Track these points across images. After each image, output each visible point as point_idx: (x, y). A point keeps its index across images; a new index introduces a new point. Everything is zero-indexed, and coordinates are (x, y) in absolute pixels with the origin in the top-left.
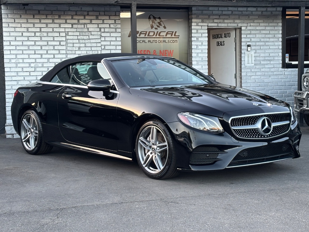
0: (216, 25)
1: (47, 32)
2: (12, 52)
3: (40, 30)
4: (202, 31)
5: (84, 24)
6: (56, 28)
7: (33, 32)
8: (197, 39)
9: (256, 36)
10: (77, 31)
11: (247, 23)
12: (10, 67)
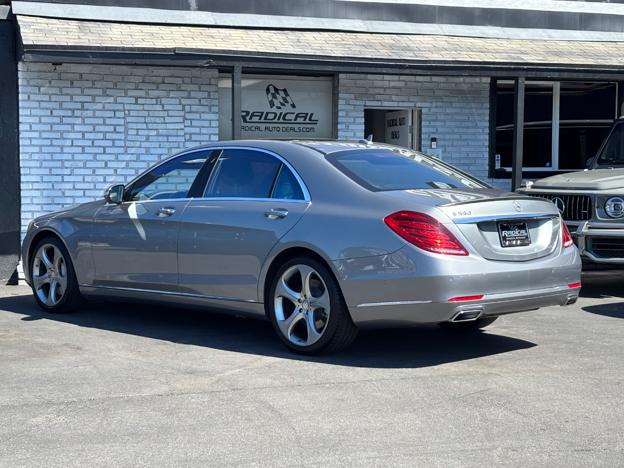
0: (379, 104)
1: (94, 111)
2: (34, 142)
3: (83, 106)
4: (355, 114)
5: (157, 98)
6: (109, 103)
7: (70, 109)
8: (347, 127)
9: (446, 123)
10: (145, 109)
11: (431, 103)
12: (30, 168)
